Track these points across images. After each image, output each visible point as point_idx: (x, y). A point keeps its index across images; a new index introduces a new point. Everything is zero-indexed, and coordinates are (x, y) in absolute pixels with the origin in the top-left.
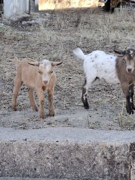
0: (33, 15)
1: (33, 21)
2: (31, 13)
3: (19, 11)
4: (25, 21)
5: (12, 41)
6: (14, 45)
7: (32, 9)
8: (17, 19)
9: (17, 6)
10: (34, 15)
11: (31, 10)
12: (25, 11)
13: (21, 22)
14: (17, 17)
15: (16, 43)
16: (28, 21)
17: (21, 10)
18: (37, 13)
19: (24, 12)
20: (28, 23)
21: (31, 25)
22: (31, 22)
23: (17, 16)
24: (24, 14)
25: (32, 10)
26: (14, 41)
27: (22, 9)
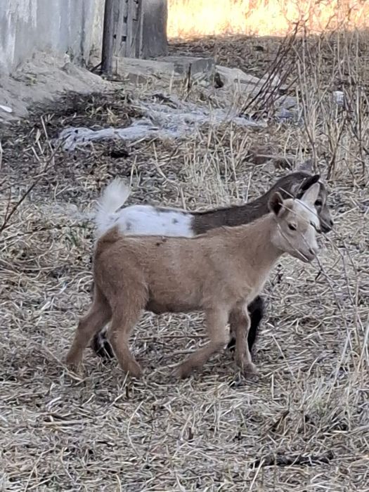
0: (133, 77)
1: (137, 131)
2: (119, 62)
3: (34, 50)
4: (82, 125)
5: (12, 279)
6: (27, 304)
7: (120, 34)
8: (23, 110)
9: (26, 19)
10: (142, 80)
11: (119, 38)
12: (77, 52)
13: (54, 132)
14: (23, 95)
15: (34, 294)
16: (104, 122)
17: (49, 46)
18: (158, 66)
19: (72, 57)
20: (99, 141)
21: (125, 155)
22: (123, 134)
23: (23, 91)
24: (74, 73)
25: (124, 39)
26: (20, 277)
27: (54, 37)
